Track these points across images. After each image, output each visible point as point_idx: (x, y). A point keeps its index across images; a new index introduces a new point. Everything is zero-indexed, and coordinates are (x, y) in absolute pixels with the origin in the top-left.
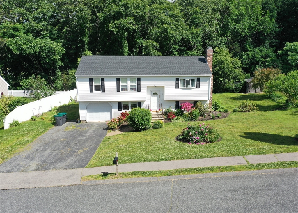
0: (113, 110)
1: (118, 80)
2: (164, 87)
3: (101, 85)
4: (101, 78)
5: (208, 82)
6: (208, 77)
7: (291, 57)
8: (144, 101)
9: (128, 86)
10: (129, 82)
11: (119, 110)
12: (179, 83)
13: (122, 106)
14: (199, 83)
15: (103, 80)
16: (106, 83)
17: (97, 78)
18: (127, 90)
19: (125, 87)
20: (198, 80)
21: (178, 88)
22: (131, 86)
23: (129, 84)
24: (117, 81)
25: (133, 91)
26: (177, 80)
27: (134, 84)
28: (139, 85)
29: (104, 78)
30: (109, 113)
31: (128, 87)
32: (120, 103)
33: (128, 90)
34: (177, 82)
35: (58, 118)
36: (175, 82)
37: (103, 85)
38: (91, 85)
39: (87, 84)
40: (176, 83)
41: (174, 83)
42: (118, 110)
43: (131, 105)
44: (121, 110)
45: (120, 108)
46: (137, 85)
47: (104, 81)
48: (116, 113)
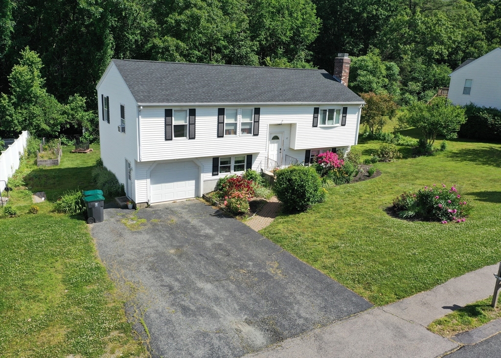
0: (202, 174)
1: (221, 112)
2: (295, 124)
3: (188, 123)
4: (190, 109)
5: (357, 114)
6: (358, 106)
7: (361, 78)
8: (257, 154)
9: (238, 125)
10: (241, 116)
11: (213, 175)
12: (317, 117)
13: (219, 165)
14: (346, 117)
15: (192, 113)
16: (199, 120)
17: (181, 110)
18: (235, 133)
19: (232, 128)
20: (345, 111)
21: (316, 126)
22: (243, 124)
23: (240, 120)
24: (219, 114)
25: (245, 134)
26: (316, 111)
27: (248, 120)
28: (257, 122)
29: (195, 110)
30: (193, 182)
31: (238, 127)
32: (215, 160)
33: (238, 133)
34: (316, 115)
35: (96, 204)
36: (313, 115)
37: (193, 124)
38: (168, 124)
39: (161, 121)
40: (314, 117)
41: (310, 117)
42: (211, 174)
43: (236, 162)
44: (218, 175)
45: (215, 171)
46: (254, 122)
47: (195, 116)
48: (209, 181)
